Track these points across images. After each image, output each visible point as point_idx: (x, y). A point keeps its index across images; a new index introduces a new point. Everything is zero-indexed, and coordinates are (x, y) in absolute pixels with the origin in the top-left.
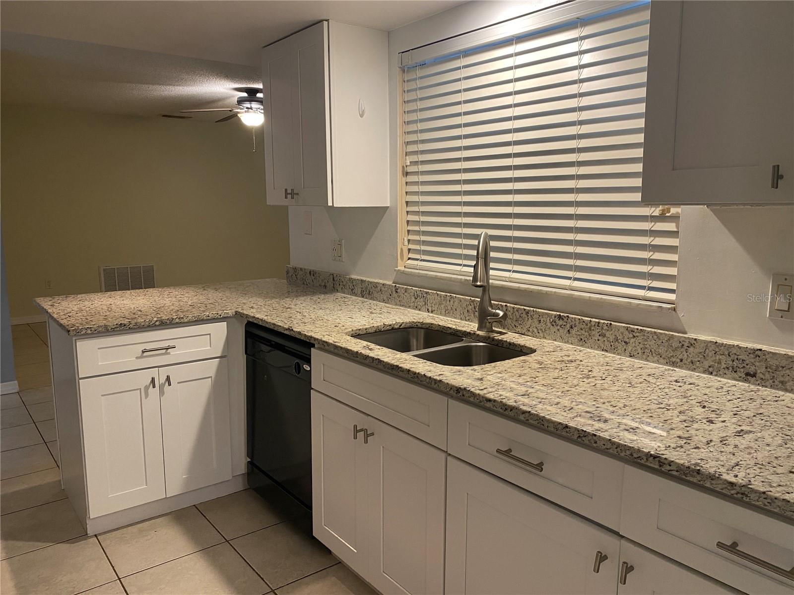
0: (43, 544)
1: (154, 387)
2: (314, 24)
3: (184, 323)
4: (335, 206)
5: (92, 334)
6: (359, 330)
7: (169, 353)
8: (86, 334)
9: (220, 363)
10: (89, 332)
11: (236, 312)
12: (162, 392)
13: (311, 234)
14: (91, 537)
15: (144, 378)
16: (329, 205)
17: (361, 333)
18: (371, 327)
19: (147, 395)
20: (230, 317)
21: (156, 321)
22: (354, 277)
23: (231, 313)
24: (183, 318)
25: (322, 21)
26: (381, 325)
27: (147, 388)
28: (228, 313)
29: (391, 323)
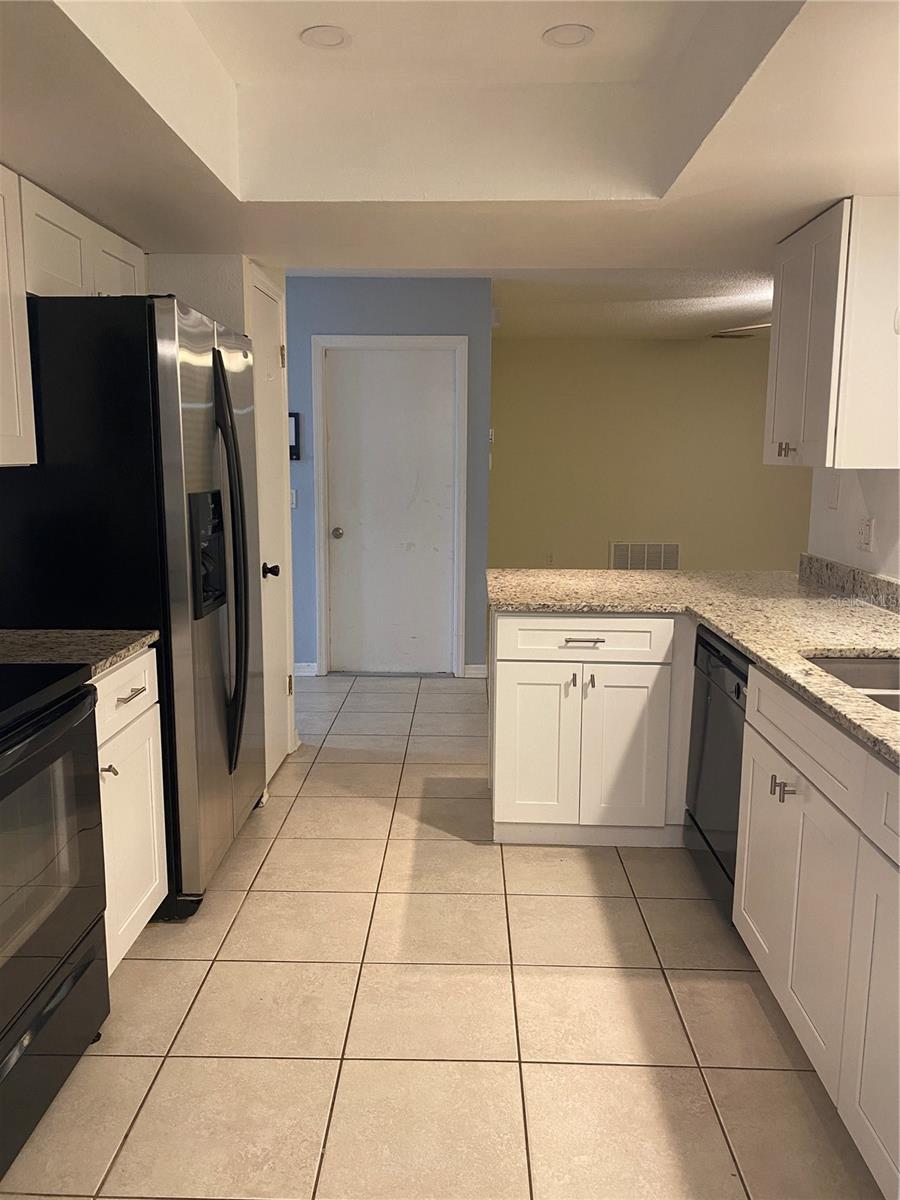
0: (449, 835)
1: (575, 685)
2: (833, 206)
3: (618, 613)
4: (836, 467)
5: (513, 612)
6: (828, 650)
7: (597, 648)
8: (507, 611)
9: (660, 672)
10: (510, 609)
11: (687, 607)
12: (584, 695)
13: (836, 509)
14: (497, 844)
15: (565, 672)
16: (827, 465)
17: (831, 654)
18: (849, 649)
19: (567, 695)
20: (678, 613)
21: (584, 606)
22: (882, 576)
23: (679, 608)
24: (616, 607)
25: (842, 199)
26: (868, 649)
27: (567, 685)
28: (676, 608)
29: (888, 648)
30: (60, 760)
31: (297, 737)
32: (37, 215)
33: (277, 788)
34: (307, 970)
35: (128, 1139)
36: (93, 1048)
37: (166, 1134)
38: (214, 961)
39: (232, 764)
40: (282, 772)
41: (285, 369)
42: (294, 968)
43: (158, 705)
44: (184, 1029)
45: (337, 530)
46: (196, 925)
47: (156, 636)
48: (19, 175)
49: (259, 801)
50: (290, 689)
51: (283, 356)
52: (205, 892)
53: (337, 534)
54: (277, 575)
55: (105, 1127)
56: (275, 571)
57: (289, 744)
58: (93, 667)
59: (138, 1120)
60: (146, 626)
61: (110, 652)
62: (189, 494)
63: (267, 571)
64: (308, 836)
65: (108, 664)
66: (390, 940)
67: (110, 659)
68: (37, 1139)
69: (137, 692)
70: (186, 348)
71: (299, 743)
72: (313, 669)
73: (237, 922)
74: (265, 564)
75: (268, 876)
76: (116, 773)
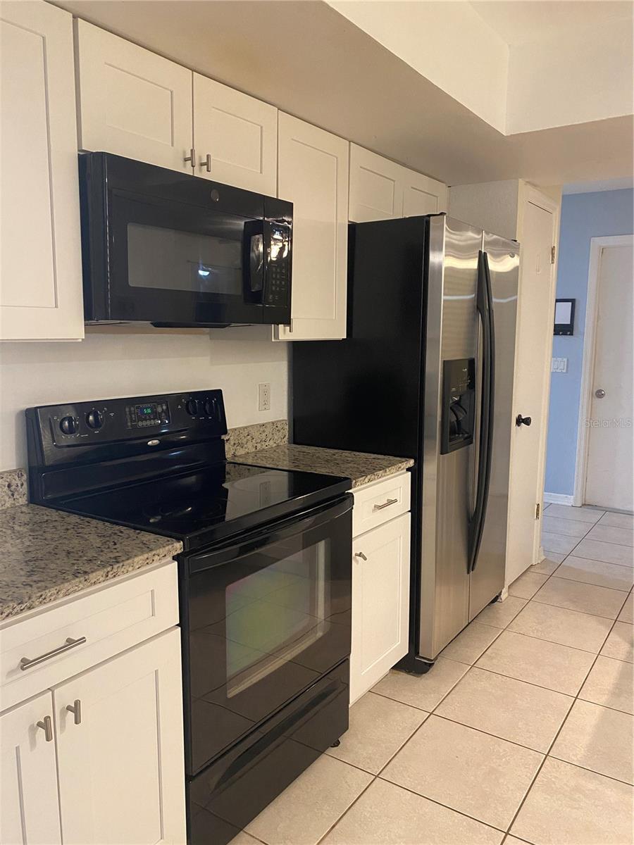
30: (323, 542)
31: (542, 553)
32: (361, 167)
33: (517, 592)
34: (499, 745)
35: (334, 829)
36: (332, 751)
37: (359, 837)
38: (431, 714)
39: (471, 563)
40: (524, 578)
41: (554, 265)
42: (489, 740)
43: (410, 513)
44: (395, 759)
45: (600, 391)
46: (426, 681)
47: (411, 463)
48: (350, 142)
49: (497, 598)
50: (537, 514)
51: (553, 254)
52: (436, 659)
53: (599, 394)
54: (528, 425)
55: (322, 813)
56: (527, 421)
57: (534, 559)
58: (354, 481)
59: (344, 818)
60: (405, 455)
61: (370, 471)
62: (444, 361)
63: (520, 421)
64: (532, 635)
65: (367, 480)
66: (577, 743)
67: (369, 477)
68: (280, 803)
69: (390, 502)
70: (451, 256)
71: (543, 558)
72: (569, 500)
73: (457, 688)
74: (520, 416)
75: (491, 658)
76: (365, 559)
